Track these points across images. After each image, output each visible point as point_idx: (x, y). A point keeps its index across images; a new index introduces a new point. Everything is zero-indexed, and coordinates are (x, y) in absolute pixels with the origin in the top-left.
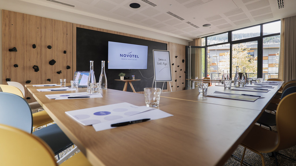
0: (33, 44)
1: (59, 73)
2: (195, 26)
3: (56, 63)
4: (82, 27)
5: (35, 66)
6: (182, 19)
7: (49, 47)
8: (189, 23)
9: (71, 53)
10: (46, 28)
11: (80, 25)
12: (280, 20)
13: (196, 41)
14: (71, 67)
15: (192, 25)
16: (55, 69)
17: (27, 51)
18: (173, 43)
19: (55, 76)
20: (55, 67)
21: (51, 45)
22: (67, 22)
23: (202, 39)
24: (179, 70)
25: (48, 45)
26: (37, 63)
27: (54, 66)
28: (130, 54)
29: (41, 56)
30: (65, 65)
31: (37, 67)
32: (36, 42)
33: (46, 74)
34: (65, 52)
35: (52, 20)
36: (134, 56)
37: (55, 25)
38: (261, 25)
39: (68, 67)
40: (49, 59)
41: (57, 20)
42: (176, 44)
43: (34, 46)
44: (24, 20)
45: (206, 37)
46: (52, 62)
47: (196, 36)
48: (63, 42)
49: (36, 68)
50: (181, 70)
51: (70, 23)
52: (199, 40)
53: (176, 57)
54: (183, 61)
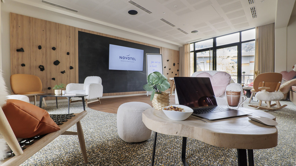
0: (39, 45)
1: (63, 72)
2: (184, 32)
3: (60, 64)
4: (83, 31)
5: (40, 66)
6: (173, 26)
7: (54, 49)
8: (179, 29)
9: (73, 54)
10: (50, 31)
11: (82, 29)
12: (255, 28)
13: (185, 47)
14: (74, 67)
15: (182, 31)
16: (59, 69)
17: (33, 52)
18: (164, 48)
19: (59, 75)
20: (59, 67)
21: (55, 47)
22: (70, 26)
23: (191, 44)
24: (171, 73)
25: (53, 46)
26: (42, 62)
27: (58, 66)
28: (128, 57)
30: (68, 66)
31: (43, 66)
32: (42, 43)
33: (51, 73)
34: (68, 54)
35: (56, 23)
36: (132, 59)
37: (59, 28)
38: (240, 32)
39: (71, 68)
40: (54, 60)
41: (60, 24)
42: (168, 49)
43: (40, 47)
44: (30, 22)
45: (194, 43)
46: (57, 63)
47: (185, 42)
48: (66, 44)
49: (42, 67)
50: (172, 73)
51: (73, 27)
52: (188, 46)
53: (168, 61)
54: (174, 64)
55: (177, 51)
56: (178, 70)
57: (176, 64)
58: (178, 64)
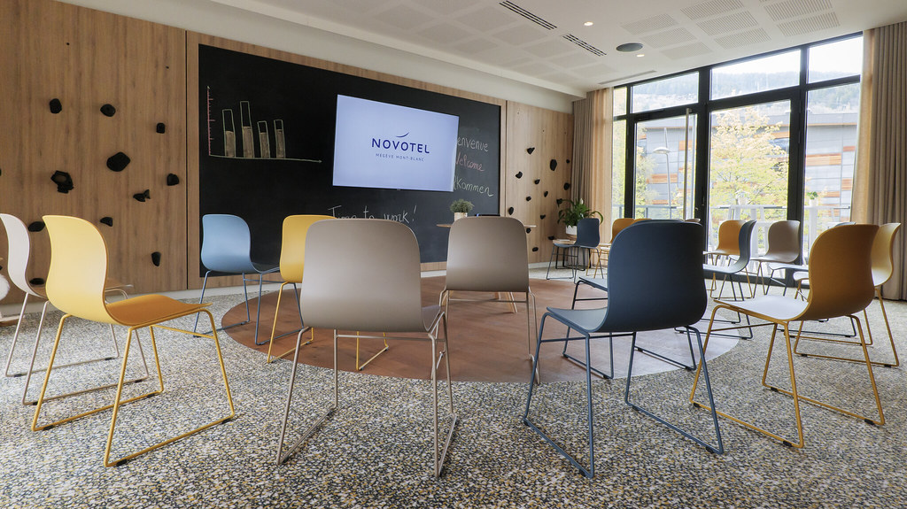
0: (52, 98)
1: (141, 197)
2: (592, 49)
3: (130, 167)
4: (217, 45)
5: (58, 173)
6: (549, 26)
7: (108, 110)
8: (571, 38)
9: (180, 131)
10: (94, 44)
11: (212, 38)
12: (860, 33)
13: (596, 99)
14: (182, 177)
15: (583, 44)
16: (127, 185)
17: (30, 123)
18: (518, 103)
19: (128, 206)
20: (127, 177)
21: (112, 103)
22: (166, 27)
23: (616, 92)
24: (541, 194)
25: (103, 101)
26: (66, 162)
27: (123, 173)
29: (78, 140)
30: (162, 172)
31: (67, 175)
32: (63, 92)
33: (96, 200)
34: (161, 128)
35: (115, 17)
37: (125, 34)
38: (804, 48)
39: (172, 180)
40: (108, 150)
41: (131, 18)
42: (530, 107)
43: (55, 106)
44: (18, 14)
45: (629, 86)
46: (118, 162)
47: (594, 81)
48: (155, 94)
49: (63, 179)
50: (546, 194)
51: (178, 30)
52: (606, 96)
53: (530, 151)
54: (553, 165)
55: (564, 114)
56: (567, 186)
57: (561, 164)
58: (568, 161)
